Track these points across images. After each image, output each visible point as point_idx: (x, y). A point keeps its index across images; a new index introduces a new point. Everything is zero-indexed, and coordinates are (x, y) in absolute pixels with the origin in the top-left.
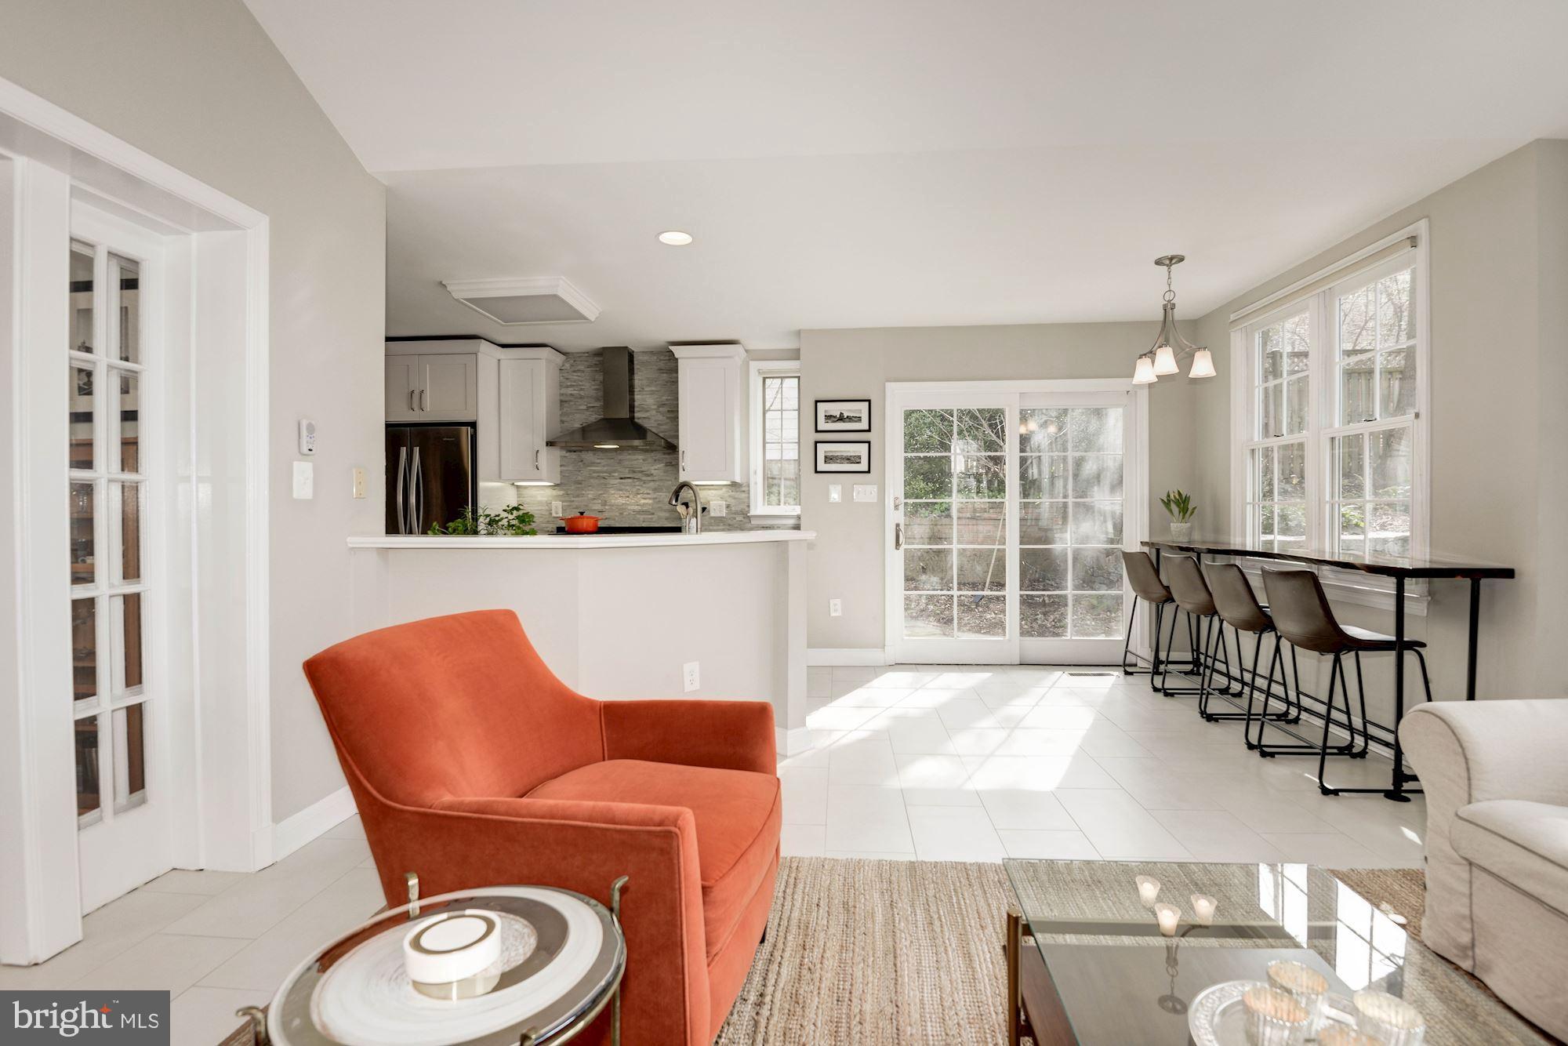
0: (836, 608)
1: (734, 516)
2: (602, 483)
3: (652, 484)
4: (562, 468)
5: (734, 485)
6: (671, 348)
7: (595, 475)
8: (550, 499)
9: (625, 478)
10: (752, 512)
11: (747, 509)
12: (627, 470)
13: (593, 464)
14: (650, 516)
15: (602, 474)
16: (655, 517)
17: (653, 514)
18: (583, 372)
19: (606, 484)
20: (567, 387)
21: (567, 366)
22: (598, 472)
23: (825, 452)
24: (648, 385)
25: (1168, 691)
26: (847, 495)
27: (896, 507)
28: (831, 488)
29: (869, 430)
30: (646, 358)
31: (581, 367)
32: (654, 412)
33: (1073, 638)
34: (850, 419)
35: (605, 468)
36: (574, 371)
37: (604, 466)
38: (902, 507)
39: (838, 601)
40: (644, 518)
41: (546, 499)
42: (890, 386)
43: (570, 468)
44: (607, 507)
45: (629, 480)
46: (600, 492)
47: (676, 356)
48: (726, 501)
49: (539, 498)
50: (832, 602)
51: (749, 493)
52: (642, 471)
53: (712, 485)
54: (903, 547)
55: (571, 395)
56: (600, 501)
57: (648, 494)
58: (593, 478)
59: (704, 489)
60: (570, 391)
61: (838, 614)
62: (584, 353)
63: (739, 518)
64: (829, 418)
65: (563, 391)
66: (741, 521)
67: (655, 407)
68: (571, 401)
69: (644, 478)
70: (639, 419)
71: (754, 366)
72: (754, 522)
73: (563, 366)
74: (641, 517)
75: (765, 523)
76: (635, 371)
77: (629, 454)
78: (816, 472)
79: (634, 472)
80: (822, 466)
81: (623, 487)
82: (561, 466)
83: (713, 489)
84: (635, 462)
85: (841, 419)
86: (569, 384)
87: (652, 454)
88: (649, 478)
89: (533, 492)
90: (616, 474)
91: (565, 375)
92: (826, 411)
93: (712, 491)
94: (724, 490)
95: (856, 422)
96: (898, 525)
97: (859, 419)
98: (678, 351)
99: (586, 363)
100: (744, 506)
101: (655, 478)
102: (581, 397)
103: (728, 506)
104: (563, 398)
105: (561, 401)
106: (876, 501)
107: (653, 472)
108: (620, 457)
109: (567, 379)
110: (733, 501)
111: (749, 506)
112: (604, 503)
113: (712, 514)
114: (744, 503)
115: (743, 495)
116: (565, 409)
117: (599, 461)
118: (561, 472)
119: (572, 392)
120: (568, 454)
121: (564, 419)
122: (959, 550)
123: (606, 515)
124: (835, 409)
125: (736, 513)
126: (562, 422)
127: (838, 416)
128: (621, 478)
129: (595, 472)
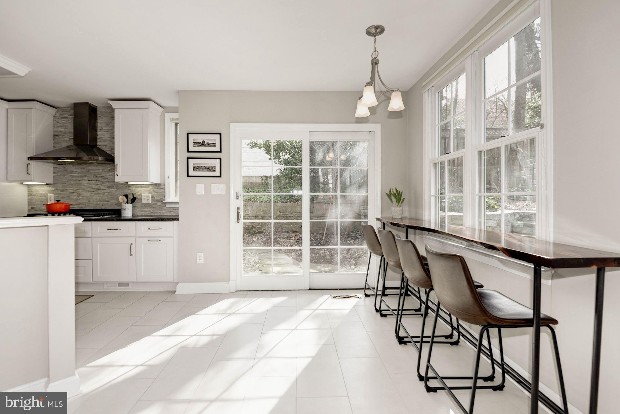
0: (201, 258)
1: (157, 202)
2: (78, 183)
3: (107, 184)
4: (55, 174)
5: (155, 185)
6: (111, 103)
7: (74, 178)
8: (47, 192)
9: (91, 180)
10: (167, 200)
11: (163, 199)
12: (93, 175)
13: (72, 172)
14: (106, 203)
15: (77, 178)
16: (109, 203)
17: (108, 201)
18: (67, 118)
19: (80, 184)
20: (58, 127)
21: (58, 115)
22: (75, 177)
23: (194, 164)
24: (105, 126)
26: (208, 190)
27: (237, 198)
28: (198, 185)
29: (220, 152)
30: (104, 110)
31: (66, 116)
32: (109, 142)
33: (340, 273)
34: (209, 145)
35: (80, 175)
36: (62, 118)
37: (79, 173)
38: (241, 198)
39: (202, 254)
40: (102, 204)
41: (44, 192)
42: (232, 125)
43: (59, 174)
44: (80, 197)
45: (94, 182)
46: (76, 189)
47: (114, 107)
48: (151, 194)
49: (41, 192)
50: (198, 254)
51: (165, 190)
52: (102, 176)
53: (143, 185)
54: (242, 220)
55: (60, 131)
56: (76, 194)
57: (106, 189)
58: (72, 180)
59: (138, 187)
60: (59, 129)
61: (202, 261)
62: (68, 107)
63: (159, 204)
64: (196, 143)
65: (56, 129)
66: (161, 205)
67: (109, 139)
68: (59, 135)
69: (103, 180)
70: (100, 145)
71: (168, 116)
72: (168, 206)
73: (55, 114)
74: (101, 203)
75: (174, 207)
76: (98, 118)
77: (94, 166)
78: (188, 176)
79: (97, 177)
80: (191, 173)
81: (90, 186)
82: (53, 173)
83: (143, 187)
84: (97, 171)
85: (203, 144)
86: (59, 125)
87: (108, 166)
88: (106, 181)
89: (37, 188)
90: (86, 178)
91: (57, 120)
92: (194, 140)
93: (144, 188)
94: (150, 187)
95: (212, 146)
96: (238, 208)
97: (214, 145)
98: (114, 104)
99: (69, 113)
100: (162, 197)
101: (109, 181)
102: (66, 133)
103: (152, 197)
104: (56, 133)
105: (54, 135)
106: (225, 194)
107: (108, 177)
108: (88, 168)
109: (58, 122)
110: (155, 194)
111: (165, 197)
112: (79, 195)
113: (143, 201)
114: (162, 195)
115: (162, 190)
116: (56, 140)
117: (75, 170)
118: (53, 176)
119: (60, 130)
120: (57, 166)
121: (56, 145)
122: (274, 223)
123: (80, 202)
124: (200, 138)
125: (158, 201)
126: (54, 147)
127: (201, 143)
128: (89, 180)
129: (73, 176)
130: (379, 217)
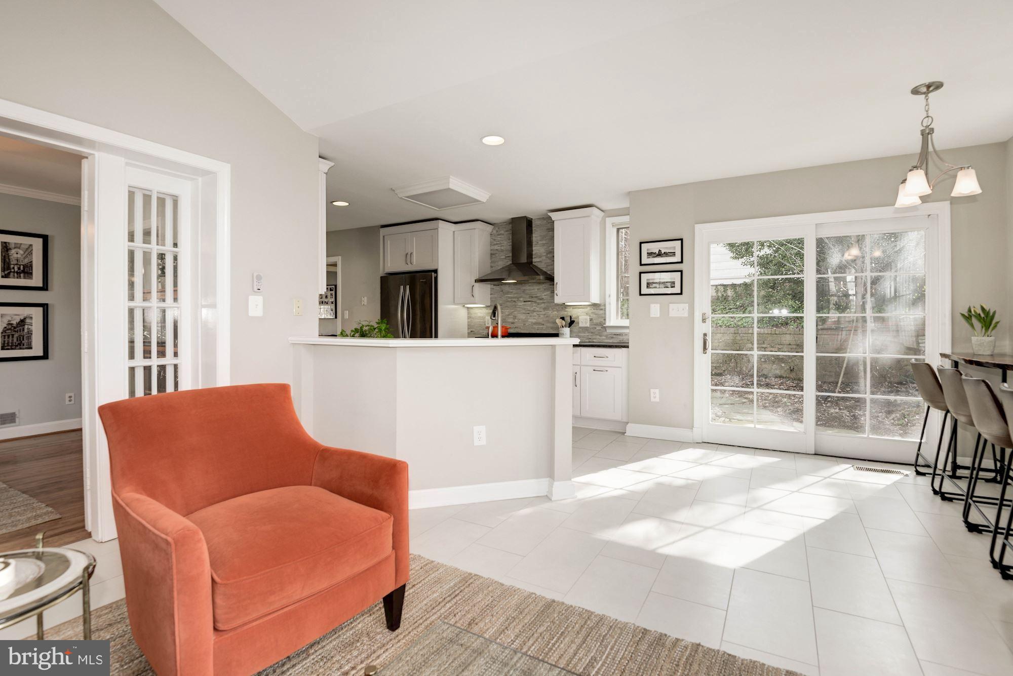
0: (655, 395)
1: (596, 326)
2: (513, 305)
3: (543, 305)
4: (492, 296)
5: (595, 305)
6: (550, 214)
7: (509, 300)
8: (485, 315)
9: (527, 301)
10: (608, 324)
11: (604, 322)
12: (528, 296)
13: (508, 293)
14: (542, 326)
15: (513, 299)
16: (544, 326)
17: (544, 325)
18: (503, 234)
19: (515, 305)
20: (494, 245)
21: (495, 232)
22: (511, 298)
23: (647, 280)
24: (540, 240)
25: (946, 495)
26: (665, 311)
27: (704, 320)
28: (652, 306)
29: (682, 262)
30: (538, 222)
31: (502, 232)
32: (544, 258)
33: (870, 436)
34: (666, 254)
35: (516, 295)
36: (498, 235)
37: (515, 294)
38: (709, 322)
39: (657, 391)
40: (538, 328)
41: (482, 315)
42: (697, 227)
43: (496, 296)
44: (516, 320)
45: (529, 303)
46: (512, 311)
47: (553, 219)
48: (590, 316)
49: (479, 315)
50: (652, 391)
51: (605, 311)
52: (537, 297)
53: (581, 305)
54: (709, 351)
55: (497, 250)
56: (512, 317)
57: (541, 311)
58: (508, 301)
59: (575, 308)
60: (496, 247)
61: (657, 400)
62: (504, 223)
63: (598, 328)
64: (650, 254)
65: (493, 247)
66: (600, 330)
67: (545, 254)
68: (496, 254)
69: (538, 301)
70: (535, 262)
71: (609, 221)
72: (609, 331)
73: (492, 232)
74: (536, 327)
75: (616, 332)
76: (533, 232)
77: (530, 286)
78: (641, 295)
79: (532, 297)
80: (645, 290)
81: (526, 307)
82: (491, 294)
83: (581, 308)
84: (533, 291)
85: (660, 254)
86: (495, 243)
87: (543, 285)
88: (541, 301)
89: (477, 311)
90: (521, 299)
91: (494, 237)
92: (648, 250)
93: (581, 309)
94: (589, 308)
95: (671, 256)
96: (705, 335)
97: (674, 254)
98: (554, 216)
99: (505, 229)
100: (602, 320)
101: (545, 301)
102: (502, 251)
103: (591, 320)
104: (492, 252)
105: (491, 254)
106: (687, 316)
107: (543, 297)
108: (524, 288)
109: (494, 240)
110: (594, 316)
111: (605, 320)
112: (515, 317)
113: (581, 325)
114: (602, 317)
115: (602, 312)
116: (493, 260)
117: (511, 291)
118: (491, 298)
119: (497, 248)
120: (495, 287)
121: (493, 265)
122: (758, 355)
123: (516, 325)
124: (655, 248)
125: (597, 324)
126: (492, 267)
127: (657, 253)
128: (525, 302)
129: (509, 298)
130: (948, 351)
